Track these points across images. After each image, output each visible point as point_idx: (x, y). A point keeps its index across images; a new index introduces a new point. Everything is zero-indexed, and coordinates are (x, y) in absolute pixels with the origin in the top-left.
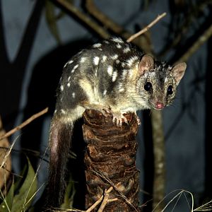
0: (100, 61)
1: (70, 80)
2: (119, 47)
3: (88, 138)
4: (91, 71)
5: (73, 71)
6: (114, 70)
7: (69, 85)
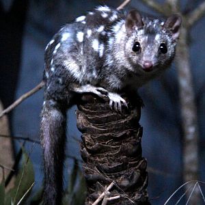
0: (84, 37)
1: (53, 63)
2: (105, 16)
3: (82, 126)
4: (76, 49)
5: (55, 52)
6: (100, 43)
7: (53, 69)
